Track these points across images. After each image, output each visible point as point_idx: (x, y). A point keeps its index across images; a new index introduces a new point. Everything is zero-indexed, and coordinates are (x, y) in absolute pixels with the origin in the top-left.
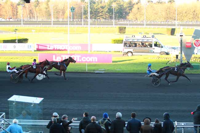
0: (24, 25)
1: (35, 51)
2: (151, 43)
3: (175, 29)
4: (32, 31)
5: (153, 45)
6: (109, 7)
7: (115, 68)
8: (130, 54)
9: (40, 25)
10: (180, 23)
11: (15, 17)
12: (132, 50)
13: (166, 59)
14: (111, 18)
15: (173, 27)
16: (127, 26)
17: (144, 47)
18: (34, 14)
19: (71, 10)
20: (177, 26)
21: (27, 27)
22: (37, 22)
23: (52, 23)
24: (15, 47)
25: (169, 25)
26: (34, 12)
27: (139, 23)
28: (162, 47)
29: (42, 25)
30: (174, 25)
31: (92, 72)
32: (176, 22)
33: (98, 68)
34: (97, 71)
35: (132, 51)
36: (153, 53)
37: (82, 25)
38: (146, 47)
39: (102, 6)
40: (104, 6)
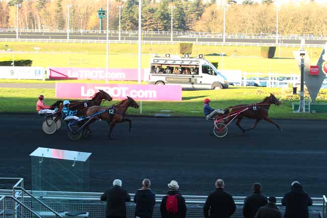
0: (20, 39)
1: (46, 80)
3: (275, 47)
4: (35, 48)
6: (162, 10)
7: (188, 109)
9: (47, 39)
10: (284, 39)
11: (5, 25)
12: (163, 79)
14: (166, 28)
15: (272, 45)
16: (194, 42)
18: (37, 21)
19: (100, 14)
20: (279, 42)
21: (26, 42)
22: (42, 33)
23: (68, 36)
24: (12, 73)
25: (264, 41)
26: (36, 18)
27: (213, 37)
29: (51, 38)
30: (274, 41)
31: (150, 114)
32: (277, 37)
33: (160, 109)
34: (159, 113)
37: (118, 39)
39: (151, 8)
40: (154, 9)
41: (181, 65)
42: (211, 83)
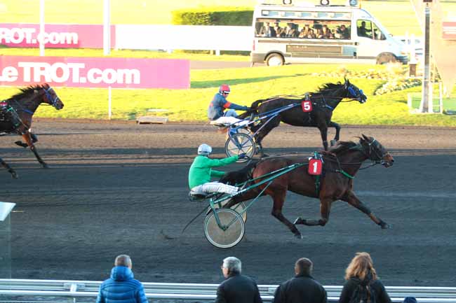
2: (347, 25)
5: (354, 32)
8: (275, 60)
12: (281, 48)
13: (370, 78)
17: (322, 38)
28: (383, 38)
33: (149, 106)
35: (284, 51)
36: (351, 58)
38: (328, 37)
41: (315, 21)
42: (376, 55)
